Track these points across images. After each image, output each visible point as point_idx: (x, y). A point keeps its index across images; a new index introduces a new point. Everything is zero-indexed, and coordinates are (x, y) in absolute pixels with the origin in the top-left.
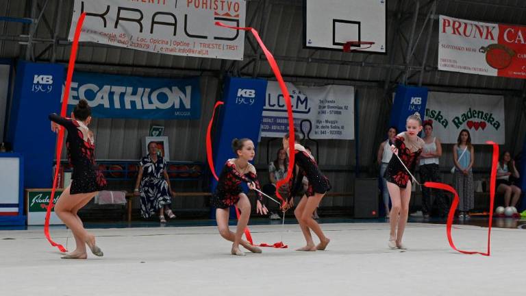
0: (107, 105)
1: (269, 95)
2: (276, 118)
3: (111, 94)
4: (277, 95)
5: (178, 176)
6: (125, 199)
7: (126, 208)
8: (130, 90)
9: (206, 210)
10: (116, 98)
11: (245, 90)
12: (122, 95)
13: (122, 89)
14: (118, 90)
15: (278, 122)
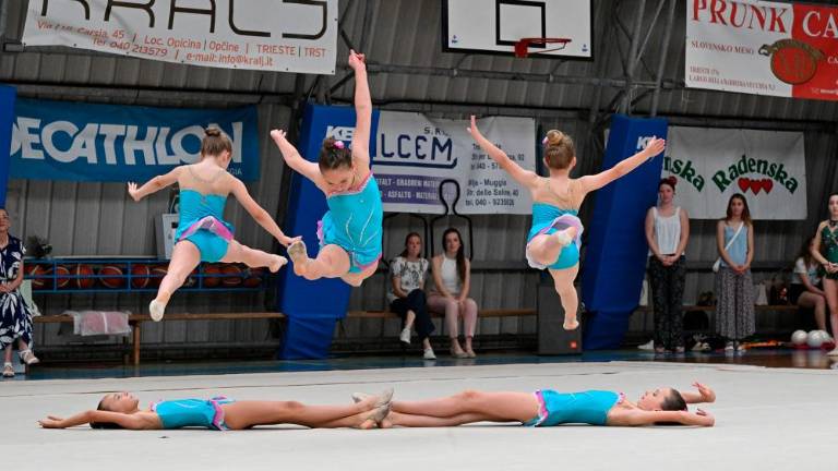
0: (93, 159)
1: (383, 136)
2: (395, 177)
3: (100, 139)
4: (398, 136)
5: (221, 284)
6: (128, 326)
7: (131, 341)
8: (133, 130)
9: (274, 343)
10: (109, 146)
11: (338, 129)
12: (120, 140)
13: (119, 130)
14: (112, 130)
15: (398, 184)
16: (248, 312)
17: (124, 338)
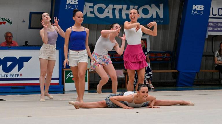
0: (111, 17)
1: (213, 8)
2: (217, 23)
3: (114, 10)
4: (218, 8)
5: (156, 60)
6: (123, 75)
7: (124, 80)
8: (125, 7)
9: (174, 81)
10: (117, 12)
11: (197, 6)
12: (120, 10)
13: (120, 7)
14: (118, 7)
15: (218, 25)
16: (165, 70)
17: (122, 79)
